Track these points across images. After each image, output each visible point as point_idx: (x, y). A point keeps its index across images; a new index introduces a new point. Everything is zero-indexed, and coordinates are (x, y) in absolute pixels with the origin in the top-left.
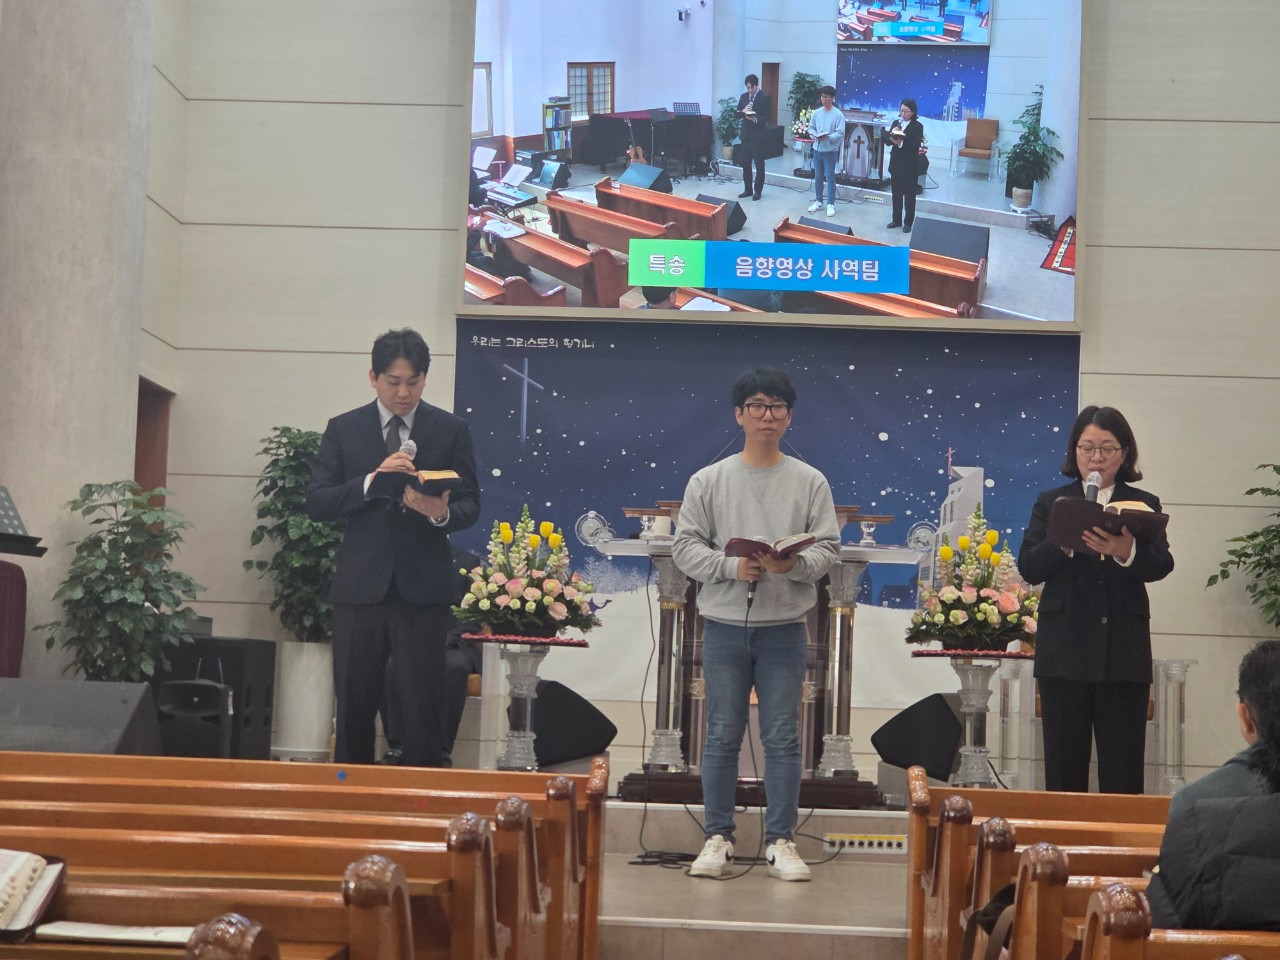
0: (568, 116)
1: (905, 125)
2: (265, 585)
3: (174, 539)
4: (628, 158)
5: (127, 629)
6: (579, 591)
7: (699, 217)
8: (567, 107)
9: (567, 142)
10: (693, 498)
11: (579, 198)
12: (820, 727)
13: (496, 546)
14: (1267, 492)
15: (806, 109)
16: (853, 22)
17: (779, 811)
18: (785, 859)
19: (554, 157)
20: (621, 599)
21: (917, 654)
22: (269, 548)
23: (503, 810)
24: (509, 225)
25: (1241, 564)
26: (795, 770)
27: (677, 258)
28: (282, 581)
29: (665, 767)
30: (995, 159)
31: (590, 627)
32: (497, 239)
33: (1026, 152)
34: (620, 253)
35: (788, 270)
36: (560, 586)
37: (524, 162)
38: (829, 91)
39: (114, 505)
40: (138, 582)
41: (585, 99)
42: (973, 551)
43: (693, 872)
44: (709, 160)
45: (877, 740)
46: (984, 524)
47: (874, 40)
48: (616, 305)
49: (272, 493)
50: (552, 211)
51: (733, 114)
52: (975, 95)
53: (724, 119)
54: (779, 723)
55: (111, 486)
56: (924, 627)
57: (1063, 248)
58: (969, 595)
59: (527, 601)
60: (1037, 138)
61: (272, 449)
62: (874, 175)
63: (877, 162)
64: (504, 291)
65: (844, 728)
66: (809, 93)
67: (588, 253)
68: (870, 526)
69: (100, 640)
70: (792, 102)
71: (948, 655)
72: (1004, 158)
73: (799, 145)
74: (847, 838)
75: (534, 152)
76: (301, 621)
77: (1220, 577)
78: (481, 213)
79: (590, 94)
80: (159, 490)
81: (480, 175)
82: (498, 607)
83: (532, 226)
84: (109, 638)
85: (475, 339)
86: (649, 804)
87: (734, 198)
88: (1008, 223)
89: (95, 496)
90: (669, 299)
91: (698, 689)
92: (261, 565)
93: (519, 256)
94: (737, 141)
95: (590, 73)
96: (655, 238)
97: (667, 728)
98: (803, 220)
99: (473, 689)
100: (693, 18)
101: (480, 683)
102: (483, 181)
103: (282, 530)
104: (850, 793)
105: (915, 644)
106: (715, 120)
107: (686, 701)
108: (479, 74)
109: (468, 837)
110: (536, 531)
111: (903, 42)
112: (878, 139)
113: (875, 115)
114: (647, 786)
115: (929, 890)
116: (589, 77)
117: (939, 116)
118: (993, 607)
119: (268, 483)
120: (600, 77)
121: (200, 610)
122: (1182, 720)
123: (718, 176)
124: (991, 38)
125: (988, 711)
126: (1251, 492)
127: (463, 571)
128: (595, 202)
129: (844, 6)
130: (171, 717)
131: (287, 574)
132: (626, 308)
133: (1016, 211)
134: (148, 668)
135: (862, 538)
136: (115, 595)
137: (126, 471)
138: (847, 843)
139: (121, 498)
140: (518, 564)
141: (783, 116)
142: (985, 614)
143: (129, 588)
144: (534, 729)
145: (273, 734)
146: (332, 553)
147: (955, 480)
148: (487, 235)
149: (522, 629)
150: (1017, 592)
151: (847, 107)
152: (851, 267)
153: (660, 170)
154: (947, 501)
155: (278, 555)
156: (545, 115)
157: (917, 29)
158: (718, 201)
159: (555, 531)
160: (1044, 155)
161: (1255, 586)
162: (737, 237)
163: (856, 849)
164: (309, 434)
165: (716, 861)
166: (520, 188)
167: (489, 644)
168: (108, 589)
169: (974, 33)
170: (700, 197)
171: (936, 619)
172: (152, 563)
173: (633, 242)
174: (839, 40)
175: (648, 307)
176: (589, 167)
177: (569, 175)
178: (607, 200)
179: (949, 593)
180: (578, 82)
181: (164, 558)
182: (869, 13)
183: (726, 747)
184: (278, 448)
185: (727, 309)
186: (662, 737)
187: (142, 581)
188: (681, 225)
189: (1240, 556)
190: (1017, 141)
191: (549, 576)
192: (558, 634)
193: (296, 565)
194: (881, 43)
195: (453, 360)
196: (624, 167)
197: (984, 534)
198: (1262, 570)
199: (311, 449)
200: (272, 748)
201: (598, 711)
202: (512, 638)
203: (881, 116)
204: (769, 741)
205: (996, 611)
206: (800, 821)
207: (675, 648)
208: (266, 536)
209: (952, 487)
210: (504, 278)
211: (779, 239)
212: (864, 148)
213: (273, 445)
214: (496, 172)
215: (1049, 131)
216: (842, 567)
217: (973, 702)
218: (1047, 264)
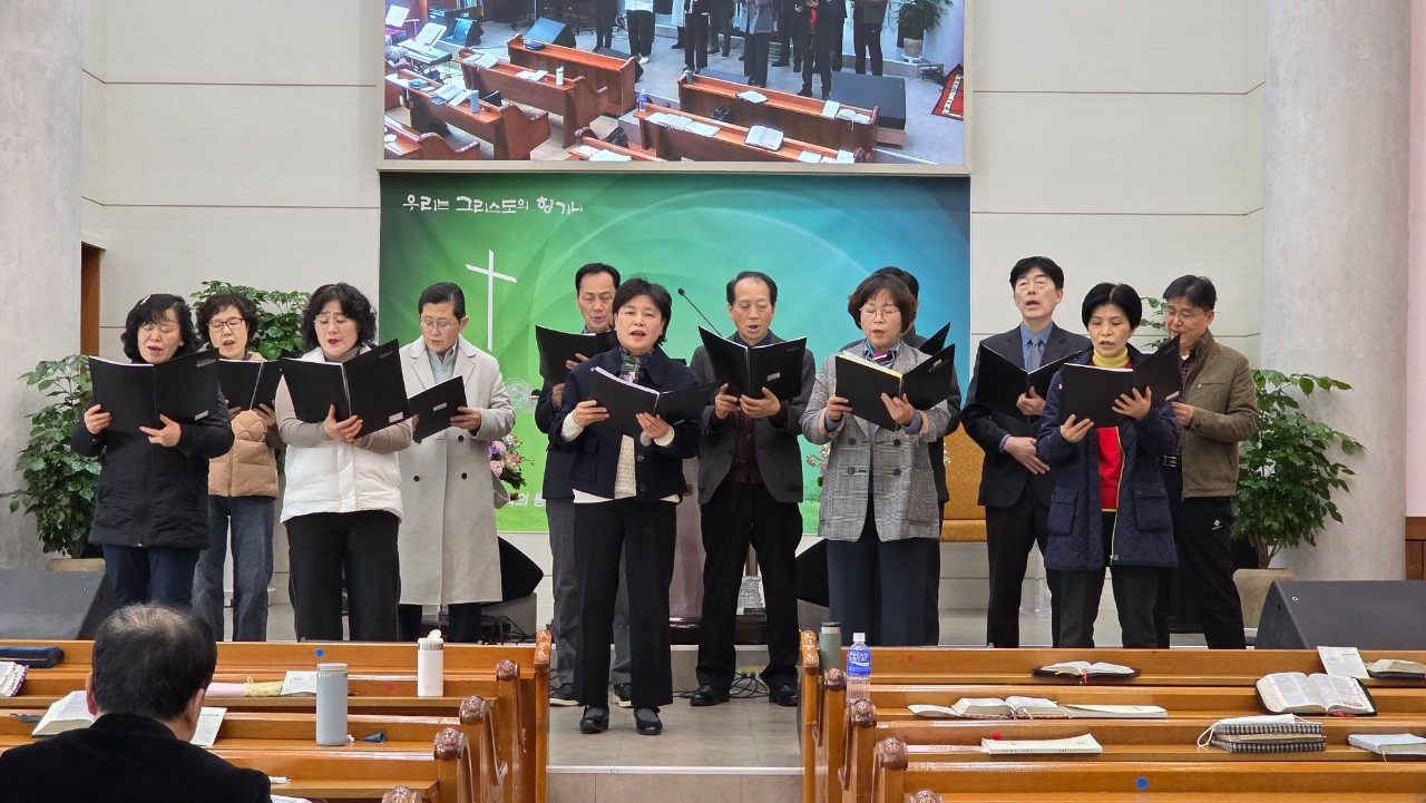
5: (88, 498)
9: (478, 0)
19: (466, 15)
32: (414, 95)
37: (438, 20)
39: (68, 379)
48: (527, 157)
50: (465, 68)
55: (64, 361)
57: (952, 96)
64: (420, 147)
67: (500, 109)
69: (61, 509)
72: (895, 8)
75: (447, 11)
78: (398, 71)
84: (71, 506)
88: (899, 72)
89: (50, 371)
93: (438, 114)
115: (817, 741)
128: (508, 59)
133: (907, 61)
139: (73, 373)
148: (404, 91)
153: (563, 26)
160: (935, 8)
176: (502, 24)
177: (482, 33)
178: (519, 56)
188: (590, 79)
195: (377, 214)
210: (420, 134)
214: (411, 30)
218: (937, 110)
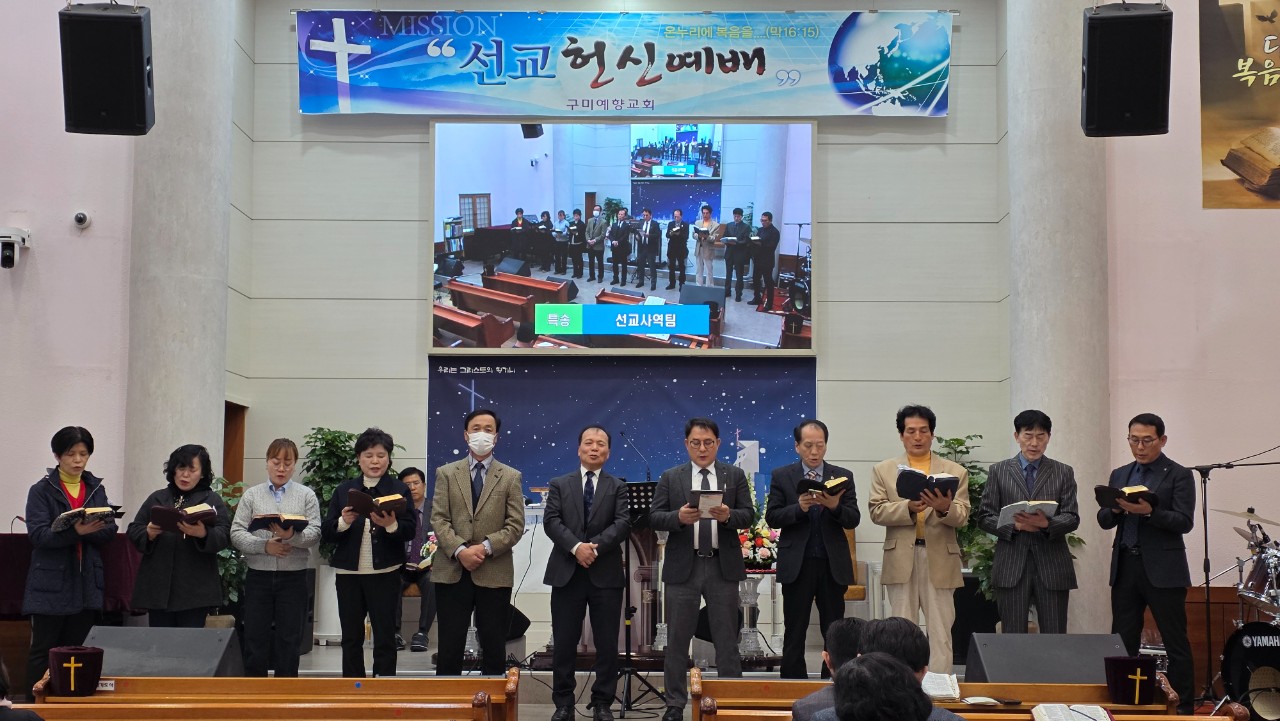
12: (654, 619)
49: (312, 470)
80: (239, 484)
85: (441, 370)
119: (310, 464)
147: (741, 449)
164: (335, 432)
173: (537, 306)
184: (316, 441)
195: (427, 382)
200: (314, 633)
209: (739, 454)
213: (312, 440)
217: (749, 600)
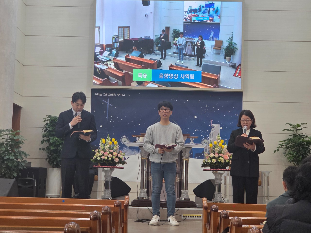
0: (118, 39)
1: (200, 42)
2: (45, 154)
3: (22, 143)
4: (133, 49)
5: (10, 165)
6: (121, 155)
7: (150, 64)
8: (118, 37)
9: (118, 46)
10: (148, 133)
11: (121, 59)
12: (180, 188)
13: (101, 144)
14: (288, 130)
15: (176, 38)
16: (187, 17)
17: (171, 208)
18: (173, 221)
19: (115, 49)
20: (132, 157)
21: (204, 170)
22: (46, 145)
23: (103, 209)
24: (104, 66)
25: (282, 147)
26: (174, 199)
27: (145, 74)
28: (49, 153)
29: (143, 198)
30: (222, 50)
31: (124, 164)
32: (101, 69)
33: (229, 48)
34: (131, 73)
35: (172, 76)
36: (117, 154)
37: (108, 51)
38: (182, 33)
39: (7, 135)
40: (13, 154)
41: (122, 35)
42: (218, 145)
43: (150, 224)
44: (153, 50)
45: (195, 191)
46: (220, 138)
47: (192, 21)
48: (130, 85)
49: (46, 131)
50: (114, 63)
51: (159, 39)
52: (217, 34)
53: (156, 40)
54: (170, 187)
55: (6, 130)
56: (206, 163)
57: (238, 72)
58: (217, 156)
59: (109, 158)
60: (232, 45)
61: (46, 121)
62: (193, 54)
63: (193, 50)
64: (103, 82)
65: (186, 188)
66: (177, 34)
67: (123, 73)
68: (192, 139)
69: (3, 168)
70: (173, 36)
71: (212, 170)
72: (224, 50)
73: (174, 46)
74: (187, 215)
75: (110, 48)
76: (53, 163)
77: (277, 151)
78: (97, 63)
79: (124, 34)
80: (18, 131)
81: (97, 54)
82: (102, 159)
83: (110, 66)
84: (6, 167)
85: (96, 94)
86: (139, 207)
87: (159, 59)
88: (225, 65)
89: (2, 133)
90: (143, 84)
91: (151, 179)
92: (43, 149)
93: (107, 74)
94: (160, 45)
95: (124, 29)
96: (140, 69)
97: (143, 188)
98: (176, 64)
99: (96, 179)
100: (149, 16)
101: (97, 178)
102: (98, 55)
103: (48, 140)
104: (188, 204)
105: (204, 168)
106: (154, 40)
107: (148, 182)
108: (97, 29)
109: (95, 217)
110: (111, 141)
111: (199, 22)
112: (194, 45)
113: (193, 39)
114: (138, 203)
115: (208, 228)
116: (124, 30)
117: (208, 40)
118: (222, 158)
119: (45, 129)
120: (126, 30)
121: (28, 160)
122: (268, 185)
123: (155, 54)
124: (220, 21)
125: (222, 184)
126: (284, 130)
127: (93, 150)
128: (125, 60)
129: (185, 13)
130: (21, 187)
131: (50, 151)
132: (132, 86)
133: (227, 62)
134: (15, 175)
135: (190, 142)
136: (7, 157)
137: (10, 126)
138: (187, 216)
139: (9, 133)
140: (107, 149)
141: (171, 39)
142: (221, 160)
143: (11, 155)
144: (111, 189)
145: (46, 191)
146: (61, 146)
147: (213, 127)
148: (99, 68)
149: (108, 164)
150: (228, 155)
151: (186, 37)
152: (187, 76)
153: (141, 52)
154: (211, 133)
155: (48, 146)
156: (113, 39)
157: (203, 19)
158: (155, 60)
159: (116, 141)
160: (234, 49)
161: (285, 153)
162: (160, 69)
163: (190, 218)
164: (55, 117)
165: (156, 221)
166: (107, 57)
167: (99, 168)
168: (5, 155)
169: (216, 20)
170: (151, 59)
171: (209, 161)
172: (16, 149)
173: (134, 70)
174: (184, 21)
175: (138, 86)
176: (124, 52)
177: (119, 54)
178: (128, 60)
179: (212, 155)
180: (121, 31)
181: (19, 148)
182: (191, 15)
183: (157, 193)
184: (48, 120)
185: (157, 86)
186: (142, 191)
187: (14, 153)
188: (146, 66)
189: (281, 146)
190: (227, 46)
191: (114, 152)
192: (116, 165)
193: (52, 149)
194: (194, 22)
196: (132, 52)
197: (220, 141)
198: (287, 149)
199: (56, 121)
200: (46, 194)
201: (126, 184)
202: (105, 166)
203: (194, 39)
204: (167, 191)
205: (223, 159)
206: (176, 211)
207: (145, 169)
208: (45, 142)
209: (212, 129)
210: (103, 79)
211: (170, 69)
212: (190, 47)
213: (46, 120)
214: (101, 53)
215: (234, 43)
216: (186, 149)
217: (218, 182)
218: (234, 75)
